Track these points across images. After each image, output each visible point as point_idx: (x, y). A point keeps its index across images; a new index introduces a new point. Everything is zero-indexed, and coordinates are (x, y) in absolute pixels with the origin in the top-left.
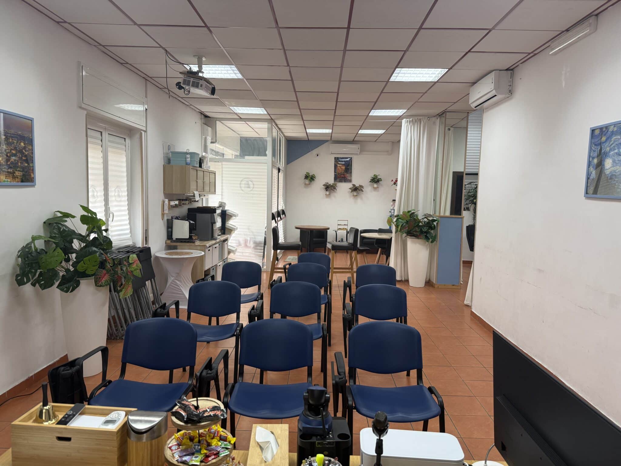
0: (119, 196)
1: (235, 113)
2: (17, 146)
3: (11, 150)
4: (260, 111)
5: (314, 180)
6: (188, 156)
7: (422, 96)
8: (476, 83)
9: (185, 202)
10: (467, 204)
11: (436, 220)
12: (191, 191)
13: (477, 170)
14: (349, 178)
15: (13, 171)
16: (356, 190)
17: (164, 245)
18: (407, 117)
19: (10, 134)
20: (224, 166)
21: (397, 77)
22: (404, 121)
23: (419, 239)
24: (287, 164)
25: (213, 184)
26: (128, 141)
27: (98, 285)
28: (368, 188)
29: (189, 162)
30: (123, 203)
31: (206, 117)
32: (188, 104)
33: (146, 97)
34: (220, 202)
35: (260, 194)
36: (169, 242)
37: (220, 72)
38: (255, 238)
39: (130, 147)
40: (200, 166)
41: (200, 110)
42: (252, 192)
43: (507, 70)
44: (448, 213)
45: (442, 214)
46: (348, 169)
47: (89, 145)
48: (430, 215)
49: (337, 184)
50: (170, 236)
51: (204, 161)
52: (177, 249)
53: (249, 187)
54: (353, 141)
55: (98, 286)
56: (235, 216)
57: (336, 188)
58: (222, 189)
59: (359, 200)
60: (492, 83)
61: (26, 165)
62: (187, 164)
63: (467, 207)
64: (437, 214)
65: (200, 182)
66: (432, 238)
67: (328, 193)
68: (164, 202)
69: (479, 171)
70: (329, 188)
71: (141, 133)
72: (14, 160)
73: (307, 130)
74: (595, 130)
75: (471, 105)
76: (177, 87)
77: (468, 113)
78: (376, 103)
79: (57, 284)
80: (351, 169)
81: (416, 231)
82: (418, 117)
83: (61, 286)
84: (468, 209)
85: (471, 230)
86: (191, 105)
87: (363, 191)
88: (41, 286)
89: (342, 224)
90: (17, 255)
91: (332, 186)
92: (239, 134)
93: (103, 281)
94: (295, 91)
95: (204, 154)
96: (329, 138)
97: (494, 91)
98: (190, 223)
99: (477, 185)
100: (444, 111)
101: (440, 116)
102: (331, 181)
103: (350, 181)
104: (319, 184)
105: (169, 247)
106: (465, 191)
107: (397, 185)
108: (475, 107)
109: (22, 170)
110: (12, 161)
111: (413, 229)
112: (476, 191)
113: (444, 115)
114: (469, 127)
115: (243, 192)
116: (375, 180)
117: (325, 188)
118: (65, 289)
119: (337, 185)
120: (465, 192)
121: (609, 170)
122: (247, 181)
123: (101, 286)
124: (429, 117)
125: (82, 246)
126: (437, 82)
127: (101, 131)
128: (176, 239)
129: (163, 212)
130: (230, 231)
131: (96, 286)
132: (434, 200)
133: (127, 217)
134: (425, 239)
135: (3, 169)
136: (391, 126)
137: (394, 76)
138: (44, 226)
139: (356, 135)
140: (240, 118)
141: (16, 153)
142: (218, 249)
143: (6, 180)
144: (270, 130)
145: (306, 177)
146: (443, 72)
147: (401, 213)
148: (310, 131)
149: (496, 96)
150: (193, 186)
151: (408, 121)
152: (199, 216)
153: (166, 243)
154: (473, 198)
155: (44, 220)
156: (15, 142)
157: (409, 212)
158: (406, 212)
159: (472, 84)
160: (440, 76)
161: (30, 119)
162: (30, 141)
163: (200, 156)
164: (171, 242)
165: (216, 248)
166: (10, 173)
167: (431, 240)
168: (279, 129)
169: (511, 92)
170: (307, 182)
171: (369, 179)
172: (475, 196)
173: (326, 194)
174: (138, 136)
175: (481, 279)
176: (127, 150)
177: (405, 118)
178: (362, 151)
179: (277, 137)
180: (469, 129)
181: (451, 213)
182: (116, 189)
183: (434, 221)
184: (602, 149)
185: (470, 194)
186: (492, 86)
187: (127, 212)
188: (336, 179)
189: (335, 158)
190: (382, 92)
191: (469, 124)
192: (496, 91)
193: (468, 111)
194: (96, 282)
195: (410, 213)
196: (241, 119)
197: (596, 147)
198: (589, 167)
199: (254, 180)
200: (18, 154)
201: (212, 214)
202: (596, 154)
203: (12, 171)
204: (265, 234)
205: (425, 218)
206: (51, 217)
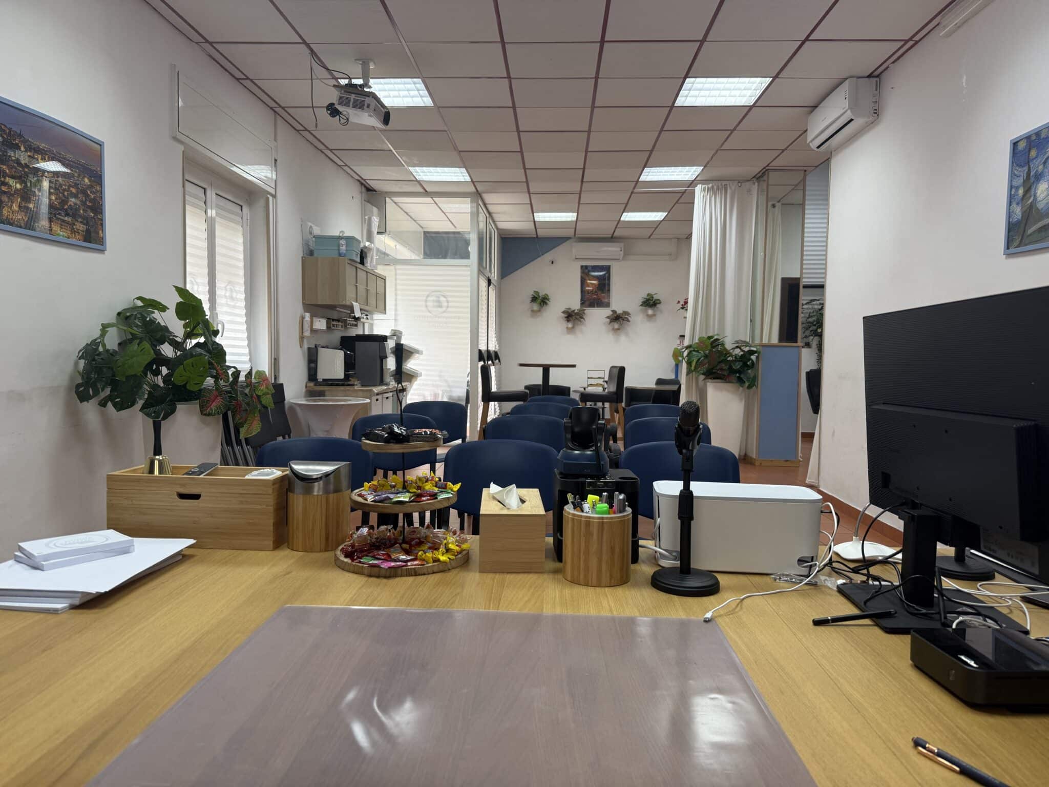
0: (232, 298)
1: (417, 181)
2: (78, 182)
3: (70, 186)
4: (457, 175)
5: (546, 304)
6: (343, 242)
7: (728, 138)
8: (816, 107)
9: (338, 323)
10: (806, 337)
11: (755, 352)
12: (347, 299)
13: (823, 280)
14: (606, 300)
15: (72, 221)
16: (618, 319)
17: (304, 390)
18: (703, 182)
19: (68, 160)
20: (398, 272)
21: (687, 96)
22: (698, 189)
23: (727, 383)
24: (502, 278)
25: (381, 297)
26: (245, 209)
27: (204, 412)
28: (638, 318)
29: (345, 252)
30: (237, 311)
31: (369, 190)
32: (340, 163)
33: (275, 140)
34: (392, 330)
35: (459, 318)
36: (311, 384)
37: (396, 93)
38: (451, 391)
39: (249, 221)
40: (362, 262)
41: (359, 176)
42: (444, 314)
43: (869, 76)
44: (775, 340)
45: (765, 341)
46: (604, 285)
47: (187, 207)
48: (745, 342)
49: (584, 310)
50: (312, 375)
51: (368, 255)
52: (324, 396)
53: (440, 307)
54: (612, 237)
55: (205, 415)
56: (417, 352)
57: (584, 317)
58: (396, 310)
59: (623, 338)
60: (846, 98)
61: (92, 215)
62: (340, 255)
63: (808, 341)
64: (757, 341)
65: (362, 288)
66: (748, 381)
67: (570, 325)
68: (303, 318)
69: (825, 281)
70: (572, 317)
71: (267, 199)
72: (74, 204)
73: (535, 214)
74: (1019, 144)
75: (811, 144)
76: (329, 112)
77: (805, 171)
78: (651, 151)
79: (140, 403)
80: (609, 285)
81: (722, 369)
82: (721, 182)
83: (147, 408)
84: (808, 345)
85: (815, 379)
86: (346, 165)
87: (628, 321)
88: (115, 405)
89: (594, 376)
90: (77, 357)
91: (577, 314)
92: (422, 227)
93: (214, 406)
94: (518, 131)
95: (367, 244)
96: (570, 232)
97: (849, 112)
98: (346, 354)
99: (823, 304)
100: (764, 168)
101: (757, 179)
102: (576, 305)
103: (608, 305)
104: (555, 309)
105: (311, 394)
106: (802, 315)
107: (687, 310)
108: (818, 147)
109: (85, 222)
110: (70, 205)
111: (717, 366)
112: (822, 315)
113: (765, 178)
114: (807, 202)
115: (430, 314)
116: (650, 303)
117: (566, 317)
118: (153, 414)
119: (585, 312)
120: (802, 317)
121: (1045, 202)
122: (437, 297)
123: (209, 415)
124: (741, 181)
125: (178, 354)
126: (754, 105)
127: (204, 186)
128: (324, 380)
129: (302, 334)
130: (411, 377)
131: (201, 414)
132: (751, 321)
133: (245, 335)
134: (737, 382)
135: (57, 216)
136: (677, 203)
137: (682, 97)
138: (117, 318)
139: (618, 224)
140: (425, 191)
141: (78, 194)
142: (391, 399)
143: (61, 233)
144: (475, 215)
145: (534, 299)
146: (763, 85)
147: (697, 341)
148: (541, 217)
149: (852, 120)
150: (350, 293)
151: (705, 188)
152: (359, 345)
153: (306, 387)
154: (817, 326)
155: (119, 310)
156: (76, 175)
157: (709, 338)
158: (704, 337)
159: (811, 109)
160: (759, 93)
161: (99, 143)
162: (98, 178)
163: (362, 245)
164: (315, 385)
165: (387, 398)
166: (68, 223)
167: (747, 384)
168: (489, 213)
169: (877, 113)
170: (535, 307)
171: (640, 300)
172: (819, 323)
173: (567, 328)
174: (262, 203)
175: (834, 432)
176: (245, 225)
177: (699, 184)
178: (627, 254)
179: (485, 231)
180: (807, 207)
181: (781, 339)
182: (227, 285)
183: (752, 353)
184: (1031, 170)
185: (811, 320)
186: (846, 104)
187: (245, 326)
188: (583, 302)
189: (582, 267)
190: (662, 130)
191: (807, 198)
192: (852, 112)
193: (805, 168)
194: (201, 407)
195: (712, 340)
196: (426, 193)
197: (1020, 169)
198: (1010, 205)
199: (447, 294)
200: (79, 196)
201: (381, 343)
202: (1021, 181)
203: (70, 220)
204: (468, 385)
205: (737, 347)
206: (129, 307)
